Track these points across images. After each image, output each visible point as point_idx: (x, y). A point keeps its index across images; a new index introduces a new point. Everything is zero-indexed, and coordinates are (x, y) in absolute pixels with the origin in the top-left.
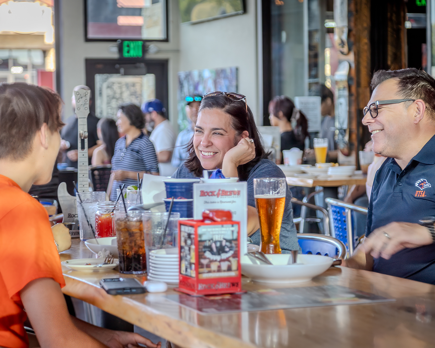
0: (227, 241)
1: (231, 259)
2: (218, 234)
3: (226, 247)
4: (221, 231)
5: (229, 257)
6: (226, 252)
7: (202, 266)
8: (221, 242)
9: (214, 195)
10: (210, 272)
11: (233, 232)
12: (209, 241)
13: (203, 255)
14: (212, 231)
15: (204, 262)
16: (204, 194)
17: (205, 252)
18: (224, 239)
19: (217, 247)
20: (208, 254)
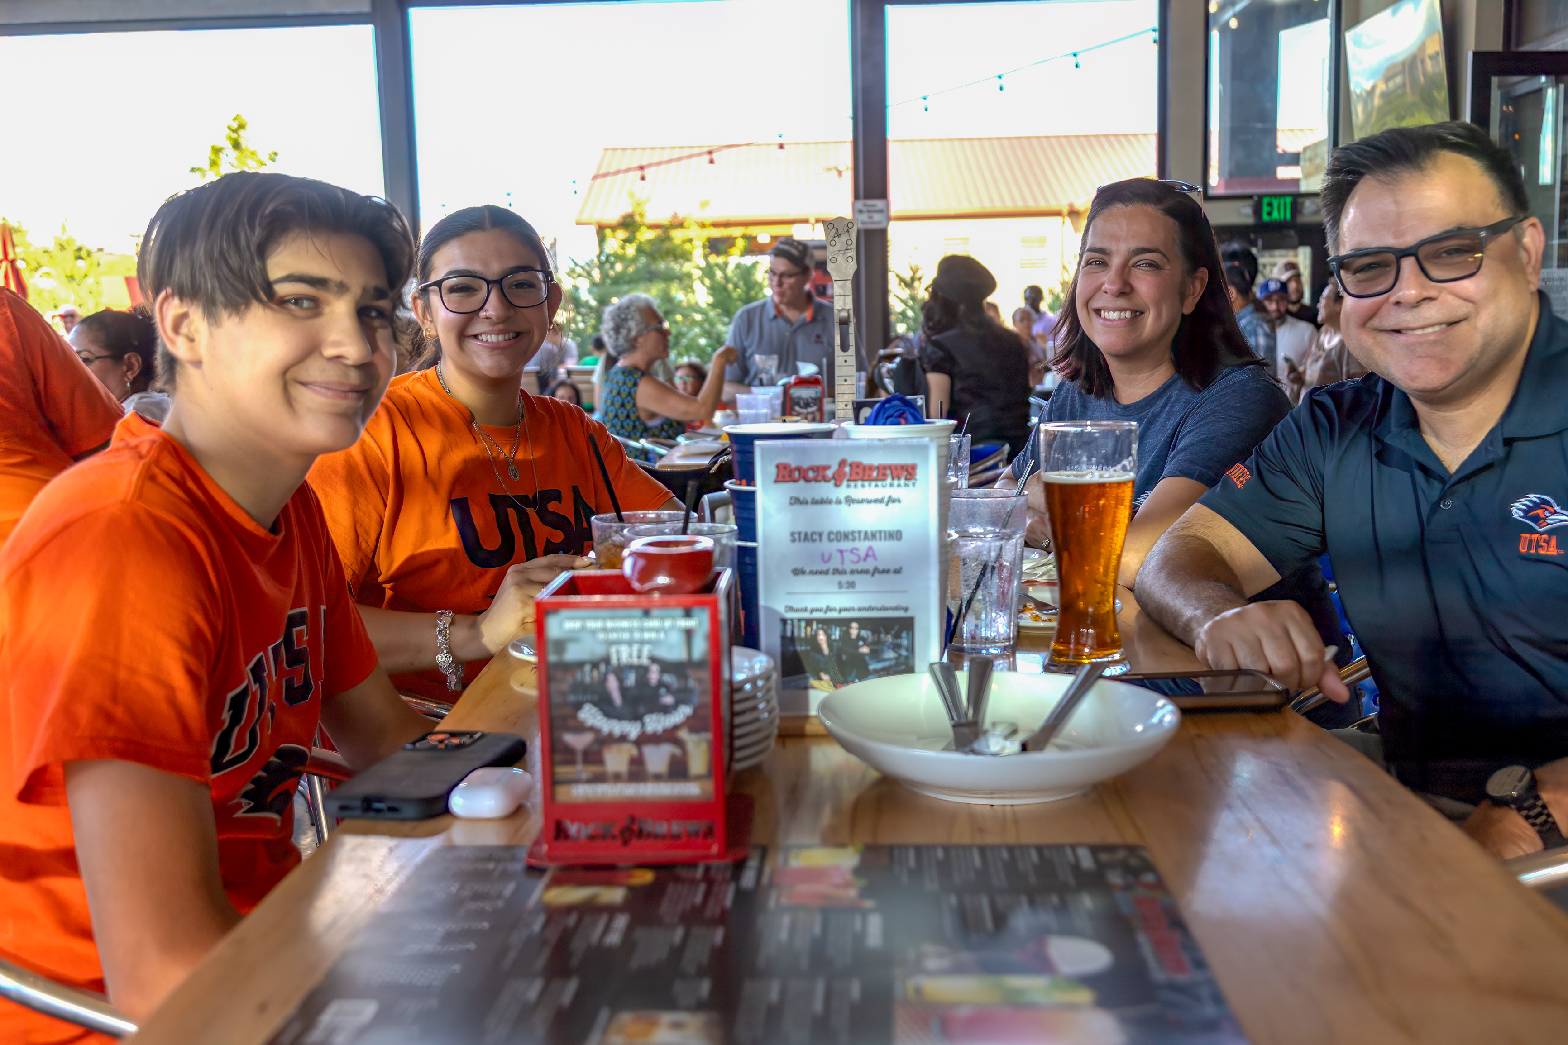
0: (666, 666)
1: (683, 734)
2: (630, 643)
3: (663, 691)
4: (642, 630)
5: (676, 728)
6: (666, 710)
7: (569, 755)
8: (641, 671)
9: (826, 479)
10: (599, 778)
11: (689, 634)
12: (595, 665)
13: (574, 717)
14: (605, 630)
15: (578, 741)
16: (790, 476)
17: (578, 706)
18: (653, 659)
19: (623, 690)
20: (589, 715)
